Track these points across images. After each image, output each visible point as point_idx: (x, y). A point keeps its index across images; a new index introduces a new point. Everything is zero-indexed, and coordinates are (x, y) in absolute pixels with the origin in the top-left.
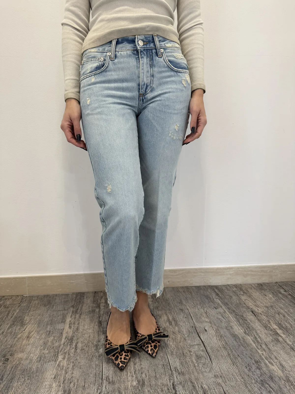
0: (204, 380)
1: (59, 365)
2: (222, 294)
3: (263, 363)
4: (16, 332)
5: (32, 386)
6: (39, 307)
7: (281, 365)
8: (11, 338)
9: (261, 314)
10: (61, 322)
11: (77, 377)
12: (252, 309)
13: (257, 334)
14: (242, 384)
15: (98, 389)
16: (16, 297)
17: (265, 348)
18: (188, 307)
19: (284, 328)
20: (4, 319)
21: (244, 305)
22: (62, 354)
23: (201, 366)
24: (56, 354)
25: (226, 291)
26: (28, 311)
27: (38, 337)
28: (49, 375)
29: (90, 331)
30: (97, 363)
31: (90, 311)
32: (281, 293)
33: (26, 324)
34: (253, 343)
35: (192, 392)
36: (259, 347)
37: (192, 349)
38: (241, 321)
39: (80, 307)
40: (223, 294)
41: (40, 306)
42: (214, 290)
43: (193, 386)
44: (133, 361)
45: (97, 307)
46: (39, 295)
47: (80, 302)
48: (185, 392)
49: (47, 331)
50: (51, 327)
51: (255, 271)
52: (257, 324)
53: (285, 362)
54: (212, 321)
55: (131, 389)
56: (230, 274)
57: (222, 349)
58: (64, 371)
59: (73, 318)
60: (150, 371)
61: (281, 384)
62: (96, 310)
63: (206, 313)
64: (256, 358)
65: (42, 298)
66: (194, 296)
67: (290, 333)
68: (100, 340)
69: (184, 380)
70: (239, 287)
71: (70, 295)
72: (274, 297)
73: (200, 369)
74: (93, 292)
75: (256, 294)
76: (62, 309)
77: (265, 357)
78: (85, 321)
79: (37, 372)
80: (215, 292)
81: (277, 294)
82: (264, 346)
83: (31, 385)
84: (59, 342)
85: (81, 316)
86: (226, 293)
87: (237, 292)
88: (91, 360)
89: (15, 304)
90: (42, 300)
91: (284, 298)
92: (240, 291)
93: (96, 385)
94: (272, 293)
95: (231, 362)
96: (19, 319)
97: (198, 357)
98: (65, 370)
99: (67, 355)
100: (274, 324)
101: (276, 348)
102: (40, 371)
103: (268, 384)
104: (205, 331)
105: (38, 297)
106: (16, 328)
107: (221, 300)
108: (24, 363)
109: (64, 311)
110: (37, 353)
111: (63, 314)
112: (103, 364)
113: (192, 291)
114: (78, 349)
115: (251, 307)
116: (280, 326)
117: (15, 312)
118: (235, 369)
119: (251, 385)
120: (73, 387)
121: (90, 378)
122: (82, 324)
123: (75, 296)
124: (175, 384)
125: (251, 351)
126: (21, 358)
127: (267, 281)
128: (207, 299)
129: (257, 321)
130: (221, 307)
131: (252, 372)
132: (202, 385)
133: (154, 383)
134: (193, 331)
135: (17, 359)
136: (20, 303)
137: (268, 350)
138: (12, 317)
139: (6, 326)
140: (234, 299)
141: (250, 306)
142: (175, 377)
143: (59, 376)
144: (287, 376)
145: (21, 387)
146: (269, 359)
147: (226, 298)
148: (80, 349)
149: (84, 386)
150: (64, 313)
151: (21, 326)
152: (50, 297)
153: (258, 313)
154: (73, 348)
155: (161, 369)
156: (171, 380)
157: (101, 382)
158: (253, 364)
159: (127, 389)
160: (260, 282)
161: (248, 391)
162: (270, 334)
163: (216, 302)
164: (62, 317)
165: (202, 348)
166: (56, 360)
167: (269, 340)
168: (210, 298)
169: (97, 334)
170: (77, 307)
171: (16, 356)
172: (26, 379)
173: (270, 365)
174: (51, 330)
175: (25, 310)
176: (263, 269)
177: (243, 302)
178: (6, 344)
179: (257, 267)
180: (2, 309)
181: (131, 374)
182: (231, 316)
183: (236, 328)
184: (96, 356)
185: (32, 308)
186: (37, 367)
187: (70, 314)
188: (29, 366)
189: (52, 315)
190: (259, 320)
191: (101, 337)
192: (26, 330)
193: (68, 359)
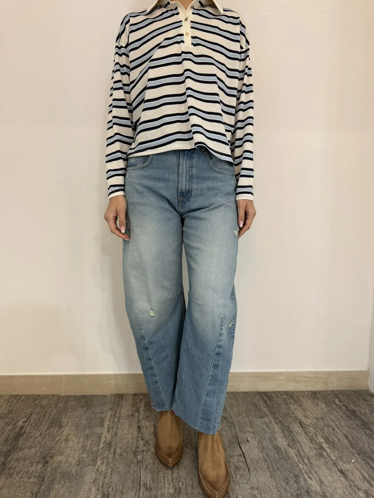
0: (239, 491)
1: (97, 469)
3: (301, 477)
4: (54, 434)
6: (76, 409)
7: (320, 480)
8: (49, 441)
9: (309, 426)
10: (100, 426)
11: (116, 482)
12: (300, 420)
13: (301, 448)
14: (277, 496)
15: (136, 494)
16: (52, 397)
17: (307, 462)
18: (232, 416)
19: (330, 442)
20: (41, 420)
21: (292, 415)
22: (101, 459)
23: (238, 477)
24: (94, 459)
25: (275, 398)
26: (65, 413)
27: (76, 441)
28: (88, 479)
29: (129, 436)
30: (135, 469)
31: (129, 415)
32: (334, 403)
33: (64, 426)
34: (294, 456)
36: (301, 461)
37: (231, 459)
38: (286, 432)
39: (119, 410)
40: (272, 402)
41: (78, 407)
42: (262, 397)
45: (136, 411)
46: (76, 395)
47: (118, 405)
49: (85, 435)
50: (89, 430)
51: (309, 377)
52: (303, 437)
53: (325, 477)
54: (255, 431)
55: (167, 496)
56: (281, 380)
57: (262, 461)
59: (111, 422)
60: (187, 479)
62: (135, 415)
63: (251, 423)
64: (295, 472)
65: (79, 398)
66: (240, 403)
67: (336, 448)
68: (139, 445)
70: (290, 395)
71: (109, 398)
72: (327, 407)
73: (238, 479)
74: (132, 394)
75: (308, 403)
76: (100, 412)
77: (305, 471)
78: (123, 425)
79: (76, 475)
80: (263, 399)
81: (331, 404)
82: (306, 460)
84: (98, 447)
85: (120, 420)
86: (276, 401)
87: (287, 400)
88: (129, 466)
89: (52, 404)
90: (79, 401)
91: (337, 410)
92: (290, 399)
93: (134, 491)
94: (326, 402)
95: (270, 475)
96: (57, 420)
97: (237, 468)
98: (104, 475)
99: (105, 460)
100: (321, 438)
101: (318, 463)
102: (80, 475)
104: (247, 442)
105: (75, 398)
106: (54, 431)
107: (268, 408)
108: (64, 466)
109: (102, 414)
110: (76, 457)
112: (141, 470)
113: (238, 397)
115: (300, 418)
116: (327, 440)
117: (52, 413)
118: (272, 481)
120: (112, 492)
121: (128, 483)
122: (121, 429)
123: (113, 398)
125: (292, 464)
126: (61, 460)
127: (322, 389)
128: (254, 407)
129: (303, 433)
130: (268, 416)
131: (290, 485)
132: (237, 496)
133: (190, 491)
134: (234, 441)
135: (57, 461)
136: (57, 403)
137: (310, 464)
138: (49, 418)
139: (44, 427)
140: (282, 408)
143: (97, 482)
144: (324, 491)
145: (61, 489)
146: (308, 474)
147: (274, 406)
148: (118, 454)
149: (123, 491)
150: (102, 417)
151: (59, 428)
152: (88, 398)
153: (306, 425)
154: (112, 453)
157: (139, 488)
158: (292, 477)
159: (163, 496)
160: (314, 389)
162: (315, 448)
163: (262, 411)
164: (100, 420)
165: (242, 459)
166: (94, 464)
167: (312, 454)
168: (257, 405)
169: (135, 440)
170: (116, 410)
171: (55, 459)
172: (67, 481)
173: (309, 480)
174: (90, 434)
175: (62, 411)
176: (317, 375)
177: (292, 411)
178: (44, 446)
179: (311, 373)
180: (38, 409)
181: (168, 481)
182: (277, 426)
183: (280, 440)
184: (135, 463)
185: (69, 410)
186: (76, 470)
187: (109, 418)
188: (68, 470)
189: (90, 417)
190: (305, 432)
191: (140, 443)
192: (64, 432)
193: (107, 464)
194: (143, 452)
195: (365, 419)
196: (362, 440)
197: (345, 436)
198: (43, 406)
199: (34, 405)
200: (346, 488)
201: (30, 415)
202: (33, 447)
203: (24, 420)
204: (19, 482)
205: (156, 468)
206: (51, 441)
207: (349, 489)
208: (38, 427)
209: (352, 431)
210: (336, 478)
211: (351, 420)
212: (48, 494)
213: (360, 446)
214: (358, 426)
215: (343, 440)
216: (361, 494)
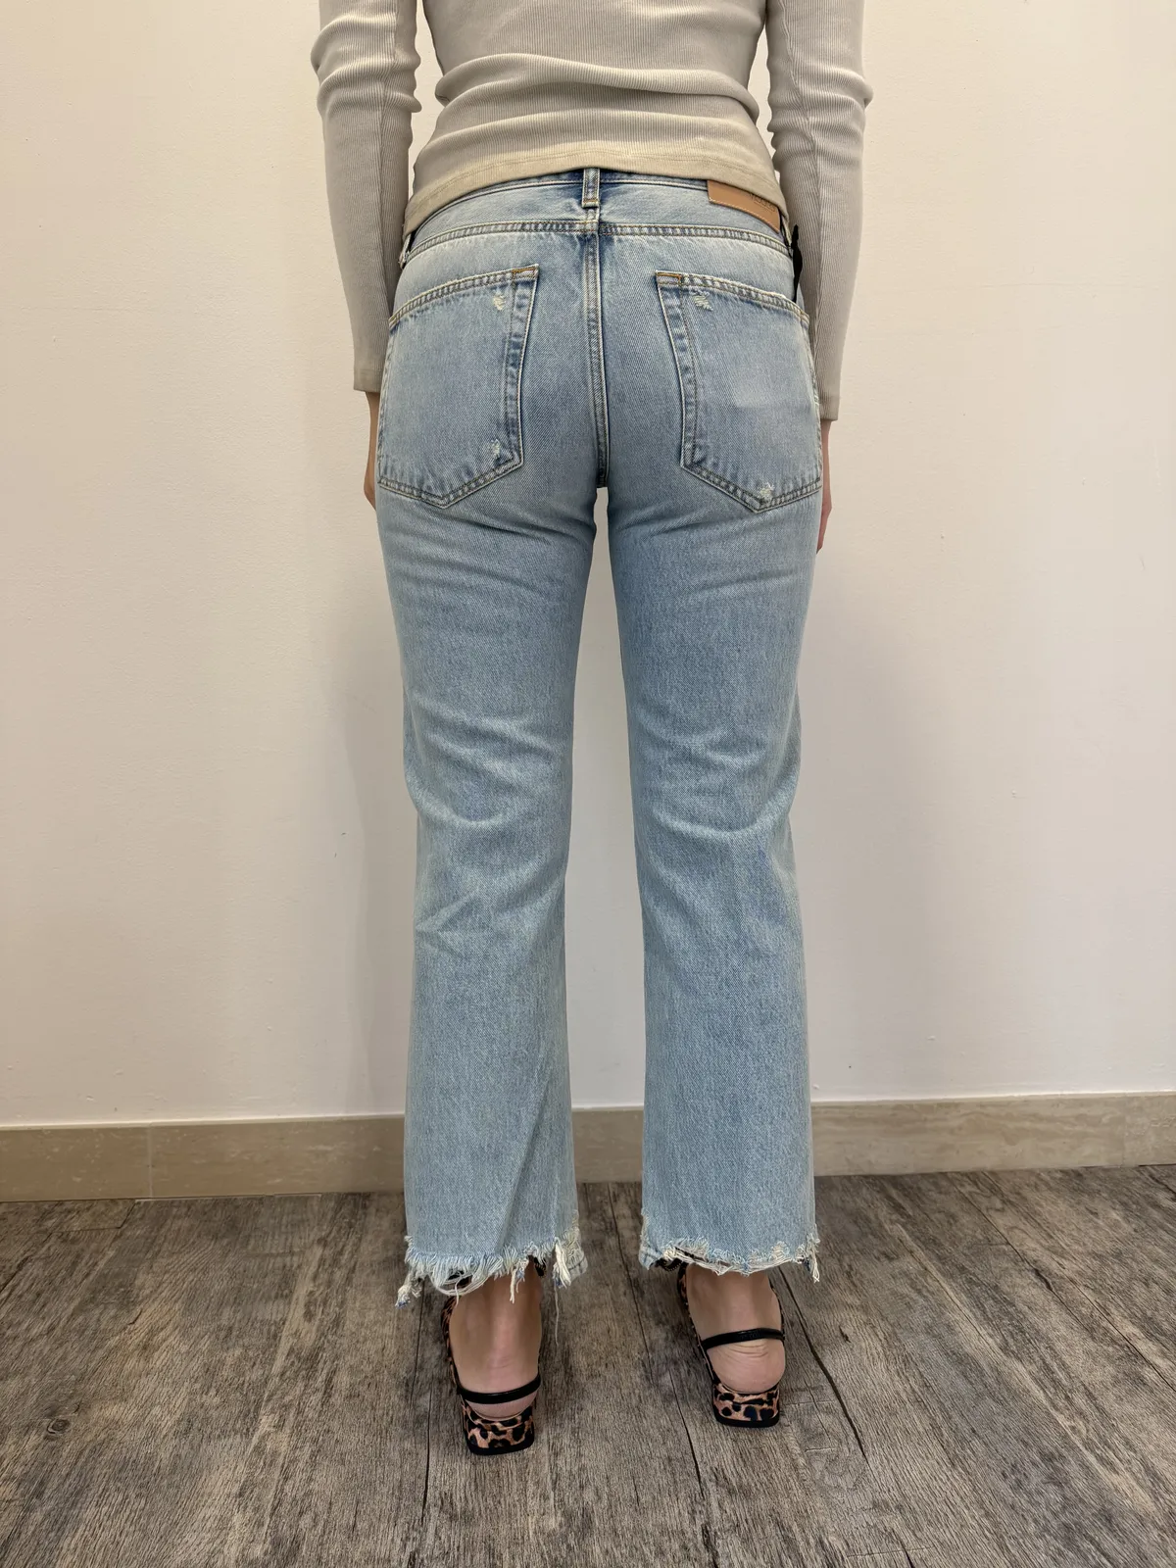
0: (829, 1520)
1: (259, 1450)
2: (919, 1206)
3: (1073, 1462)
4: (102, 1327)
5: (152, 1520)
6: (193, 1243)
7: (1149, 1469)
8: (82, 1350)
9: (1075, 1283)
10: (276, 1297)
11: (328, 1493)
12: (1035, 1261)
13: (1056, 1356)
14: (986, 1537)
15: (407, 1538)
16: (106, 1205)
17: (1084, 1408)
19: (1165, 1335)
20: (58, 1280)
21: (1004, 1247)
22: (273, 1411)
23: (819, 1466)
24: (249, 1410)
25: (933, 1195)
26: (149, 1256)
27: (184, 1349)
28: (219, 1483)
29: (387, 1328)
30: (407, 1445)
32: (1157, 1206)
33: (140, 1298)
34: (1034, 1387)
35: (781, 1562)
36: (1061, 1403)
38: (989, 1304)
39: (351, 1244)
40: (922, 1205)
41: (199, 1236)
43: (786, 1539)
44: (551, 1442)
46: (196, 1200)
47: (351, 1227)
48: (751, 1560)
49: (220, 1329)
50: (234, 1312)
51: (1051, 1120)
52: (1054, 1319)
53: (1167, 1459)
54: (870, 1303)
55: (535, 1542)
56: (952, 1131)
57: (908, 1405)
58: (280, 1470)
59: (319, 1285)
60: (614, 1479)
61: (1144, 1540)
63: (849, 1275)
64: (1047, 1444)
65: (206, 1209)
68: (422, 1362)
69: (748, 1517)
70: (987, 1182)
71: (315, 1203)
72: (1131, 1219)
73: (818, 1475)
75: (1056, 1209)
76: (281, 1251)
78: (366, 1292)
79: (173, 1472)
80: (890, 1198)
81: (1142, 1211)
82: (1080, 1400)
83: (149, 1519)
84: (264, 1368)
85: (353, 1275)
86: (935, 1202)
87: (980, 1200)
88: (382, 1434)
89: (104, 1229)
90: (205, 1217)
92: (988, 1197)
93: (399, 1527)
94: (1122, 1203)
95: (944, 1456)
96: (117, 1283)
98: (283, 1467)
99: (291, 1415)
100: (1126, 1321)
101: (1129, 1408)
102: (186, 1471)
103: (1091, 1542)
104: (841, 1340)
105: (193, 1208)
106: (104, 1316)
107: (909, 1227)
108: (127, 1438)
109: (288, 1259)
110: (177, 1406)
111: (284, 1267)
112: (431, 1449)
114: (337, 1396)
115: (1032, 1255)
116: (1150, 1327)
117: (100, 1256)
118: (956, 1480)
119: (1021, 1541)
120: (310, 1530)
121: (378, 1498)
122: (357, 1304)
123: (332, 1204)
124: (713, 1529)
125: (1027, 1416)
126: (117, 1418)
127: (1103, 1162)
128: (855, 1222)
129: (1056, 1306)
130: (911, 1252)
131: (1026, 1492)
132: (820, 1536)
133: (627, 1521)
135: (103, 1423)
136: (122, 1226)
137: (1098, 1414)
138: (88, 1275)
139: (66, 1305)
140: (962, 1225)
141: (1029, 1252)
142: (715, 1505)
143: (256, 1489)
144: (1172, 1513)
145: (109, 1523)
146: (1098, 1448)
147: (932, 1221)
148: (343, 1393)
149: (355, 1525)
150: (288, 1264)
151: (121, 1309)
152: (237, 1207)
153: (1062, 1278)
154: (317, 1390)
155: (659, 1474)
156: (697, 1516)
157: (420, 1514)
158: (1034, 1464)
159: (520, 1542)
160: (1074, 1162)
161: (1009, 1564)
162: (1108, 1357)
163: (890, 1236)
164: (279, 1277)
165: (828, 1400)
166: (248, 1430)
167: (1101, 1379)
168: (868, 1220)
169: (411, 1343)
170: (341, 1244)
171: (95, 1413)
172: (132, 1494)
173: (1105, 1470)
174: (236, 1326)
175: (140, 1252)
176: (1083, 1111)
177: (1003, 1235)
178: (59, 1368)
179: (1058, 1102)
180: (53, 1246)
181: (538, 1488)
182: (952, 1288)
183: (969, 1329)
184: (407, 1422)
185: (166, 1244)
186: (175, 1453)
187: (313, 1269)
188: (145, 1450)
189: (241, 1269)
190: (1065, 1305)
191: (427, 1355)
192: (139, 1321)
193: (298, 1429)
194: (440, 1382)
198: (72, 1235)
199: (38, 1233)
201: (20, 1267)
202: (16, 1373)
206: (86, 1350)
208: (44, 1306)
212: (53, 1545)
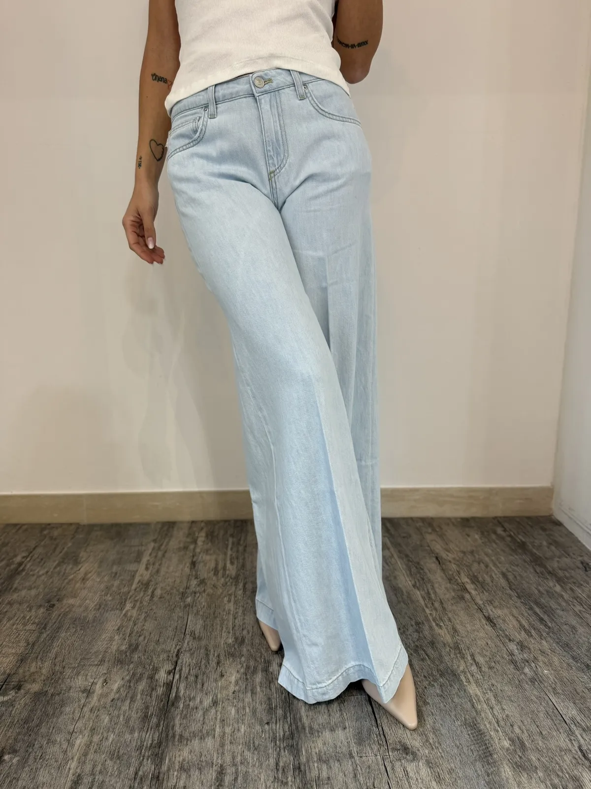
1: (125, 615)
2: (397, 531)
3: (426, 625)
4: (67, 572)
5: (86, 637)
6: (103, 541)
7: (454, 628)
8: (59, 580)
9: (450, 562)
10: (135, 561)
11: (150, 630)
12: (437, 554)
13: (433, 588)
15: (177, 645)
16: (68, 526)
17: (437, 607)
19: (479, 582)
20: (49, 554)
21: (427, 548)
22: (131, 602)
24: (122, 602)
25: (405, 527)
26: (85, 545)
27: (98, 580)
28: (110, 626)
29: (177, 574)
30: (180, 614)
31: (180, 547)
32: (495, 533)
33: (81, 562)
34: (421, 599)
36: (429, 605)
38: (414, 570)
39: (166, 541)
40: (399, 531)
41: (105, 538)
45: (191, 543)
46: (105, 524)
47: (166, 535)
49: (112, 573)
50: (118, 567)
52: (438, 575)
53: (462, 625)
55: (223, 646)
56: (415, 500)
59: (152, 557)
61: (443, 650)
62: (190, 547)
64: (418, 619)
65: (108, 527)
67: (487, 589)
68: (189, 585)
70: (429, 523)
71: (153, 526)
72: (482, 538)
74: (188, 522)
75: (453, 534)
76: (138, 544)
77: (433, 618)
78: (170, 560)
79: (93, 622)
81: (489, 535)
82: (437, 605)
84: (128, 587)
85: (165, 554)
87: (423, 529)
88: (172, 611)
89: (67, 535)
90: (108, 531)
91: (497, 541)
92: (427, 528)
93: (175, 640)
94: (482, 533)
96: (72, 555)
98: (134, 621)
99: (138, 603)
100: (466, 577)
101: (454, 608)
102: (98, 622)
105: (103, 527)
106: (68, 568)
108: (77, 610)
109: (140, 548)
110: (95, 600)
111: (139, 550)
114: (155, 597)
115: (437, 551)
116: (474, 579)
117: (66, 545)
120: (143, 641)
121: (168, 631)
122: (166, 565)
123: (160, 526)
126: (73, 603)
127: (479, 515)
129: (439, 571)
130: (389, 549)
135: (67, 605)
136: (74, 534)
137: (442, 609)
138: (61, 552)
139: (52, 563)
140: (413, 539)
143: (124, 628)
144: (457, 642)
145: (70, 638)
146: (438, 621)
147: (401, 537)
148: (158, 597)
149: (159, 640)
151: (74, 565)
152: (121, 526)
153: (446, 560)
154: (148, 595)
157: (183, 637)
158: (412, 626)
159: (218, 646)
160: (467, 515)
162: (454, 590)
166: (121, 608)
167: (447, 597)
169: (186, 579)
170: (161, 543)
171: (65, 602)
172: (79, 629)
173: (438, 629)
174: (119, 572)
175: (81, 544)
176: (472, 494)
177: (428, 543)
178: (51, 586)
180: (47, 541)
181: (227, 629)
182: (401, 563)
183: (402, 578)
184: (181, 607)
186: (94, 616)
187: (150, 551)
188: (83, 614)
189: (121, 551)
190: (443, 570)
191: (192, 583)
192: (82, 569)
193: (140, 609)
194: (195, 593)
195: (538, 553)
196: (527, 580)
197: (504, 575)
198: (54, 537)
199: (41, 536)
200: (491, 638)
201: (34, 549)
202: (35, 587)
203: (24, 554)
204: (10, 630)
205: (212, 613)
206: (61, 580)
207: (497, 640)
208: (44, 563)
209: (516, 568)
210: (478, 626)
211: (517, 555)
212: (50, 644)
213: (523, 587)
214: (525, 561)
215: (499, 580)
216: (513, 647)
